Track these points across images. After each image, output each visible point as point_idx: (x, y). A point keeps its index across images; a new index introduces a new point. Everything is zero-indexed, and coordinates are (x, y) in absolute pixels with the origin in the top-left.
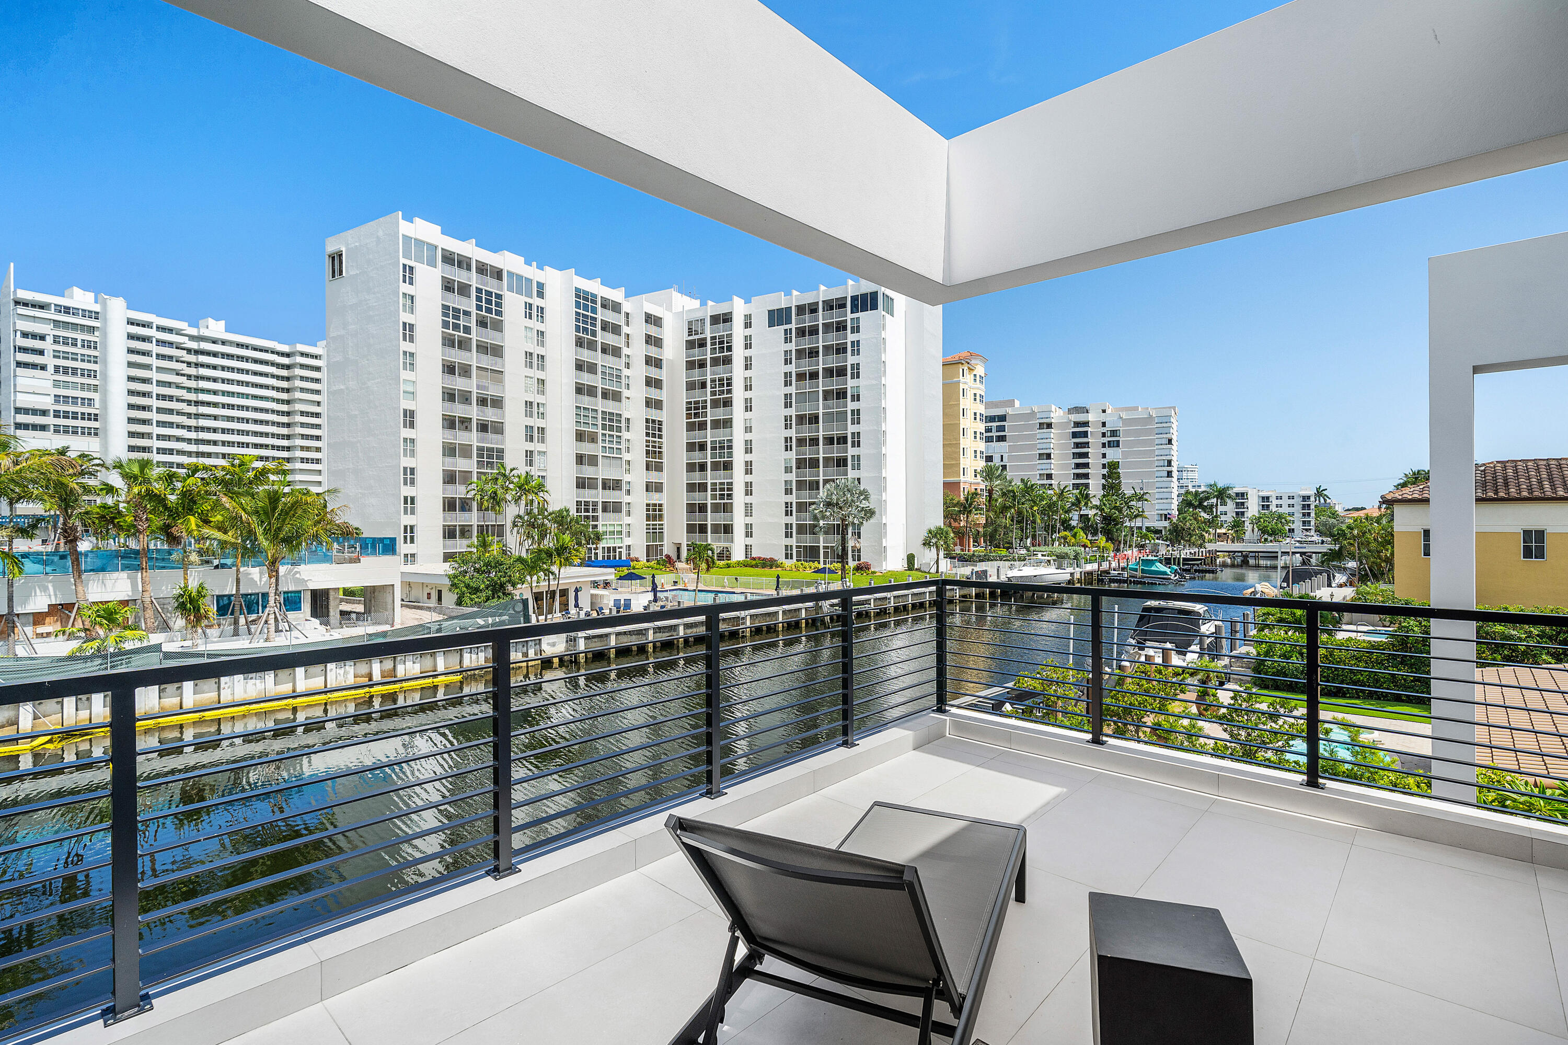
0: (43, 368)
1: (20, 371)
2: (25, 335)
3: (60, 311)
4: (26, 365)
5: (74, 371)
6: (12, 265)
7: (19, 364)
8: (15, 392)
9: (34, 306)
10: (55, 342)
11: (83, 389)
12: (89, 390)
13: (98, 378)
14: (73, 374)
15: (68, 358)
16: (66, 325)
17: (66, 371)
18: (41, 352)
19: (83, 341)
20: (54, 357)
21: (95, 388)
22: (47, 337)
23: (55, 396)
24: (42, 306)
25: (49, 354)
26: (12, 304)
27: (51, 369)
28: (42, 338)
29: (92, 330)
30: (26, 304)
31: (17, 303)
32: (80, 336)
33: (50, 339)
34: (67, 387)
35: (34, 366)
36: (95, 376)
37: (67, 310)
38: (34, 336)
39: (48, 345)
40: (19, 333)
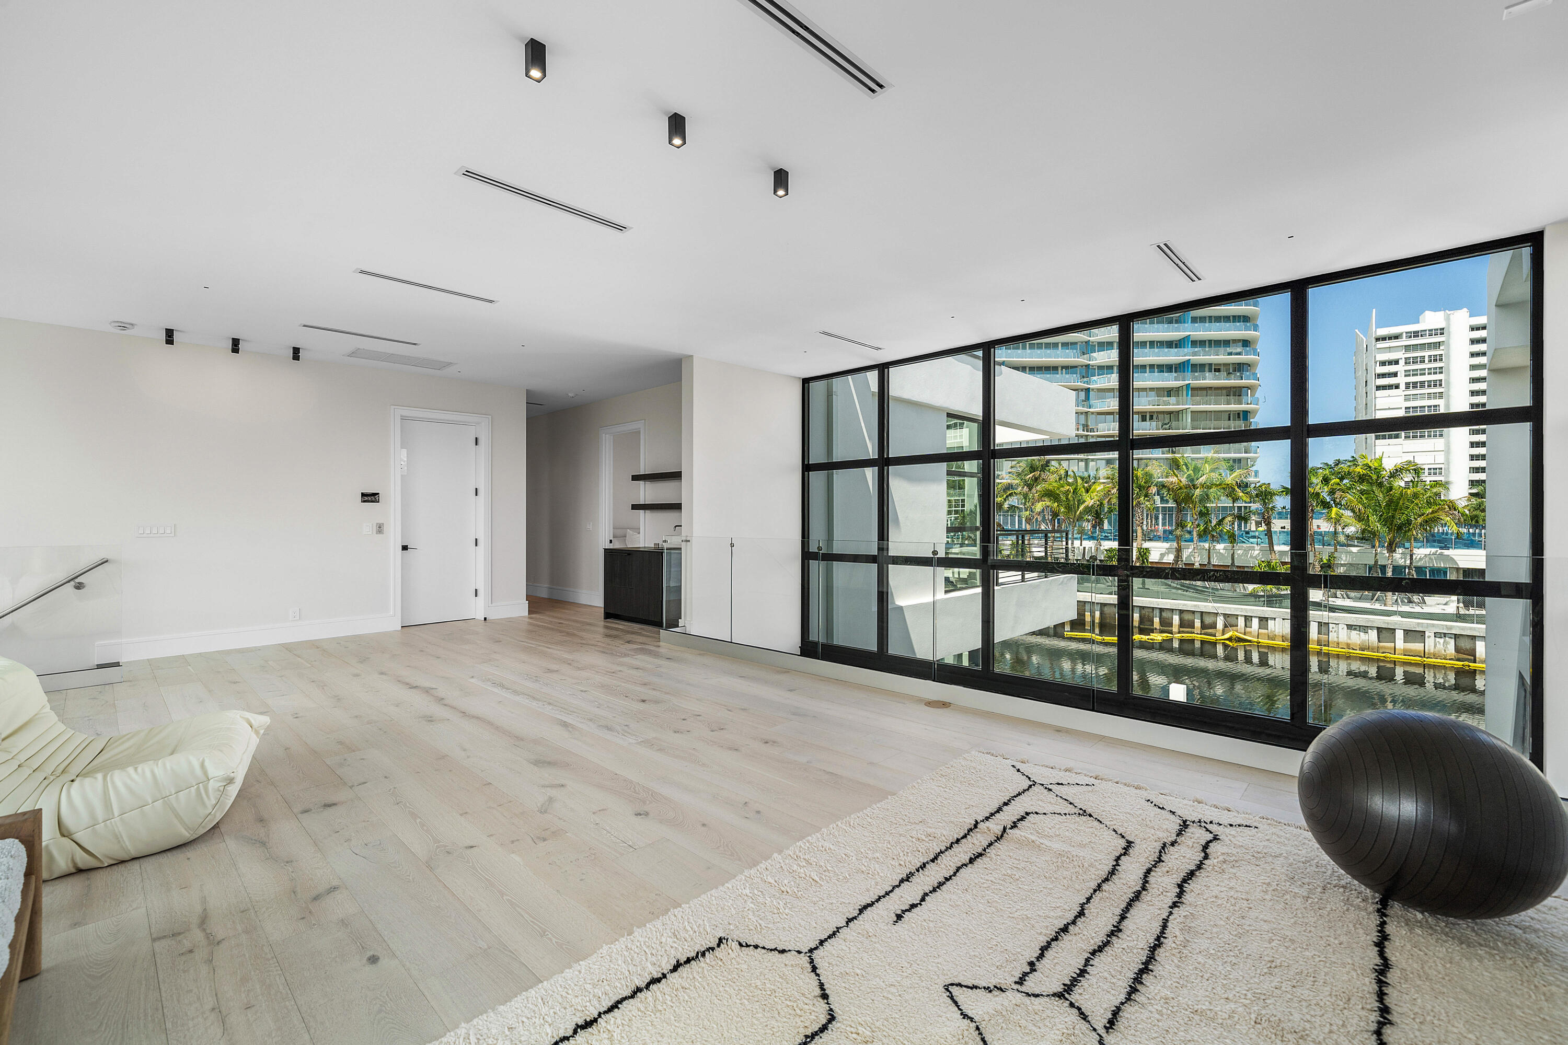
0: (1397, 387)
1: (1380, 393)
2: (1383, 363)
3: (1411, 337)
4: (1384, 387)
5: (1422, 384)
6: (1374, 310)
7: (1378, 388)
8: (1375, 410)
9: (1390, 338)
10: (1406, 363)
11: (1429, 398)
12: (1435, 398)
13: (1443, 385)
14: (1421, 387)
15: (1417, 375)
16: (1415, 347)
17: (1415, 385)
18: (1395, 375)
19: (1430, 356)
20: (1405, 376)
21: (1441, 395)
22: (1400, 361)
23: (1406, 408)
24: (1396, 337)
25: (1401, 374)
26: (1374, 340)
27: (1402, 386)
28: (1397, 362)
29: (1437, 345)
30: (1384, 339)
31: (1377, 339)
32: (1426, 354)
33: (1402, 362)
34: (1414, 399)
35: (1390, 387)
36: (1440, 385)
37: (1416, 334)
38: (1390, 363)
39: (1400, 368)
40: (1378, 363)
